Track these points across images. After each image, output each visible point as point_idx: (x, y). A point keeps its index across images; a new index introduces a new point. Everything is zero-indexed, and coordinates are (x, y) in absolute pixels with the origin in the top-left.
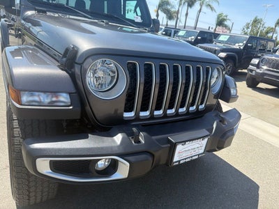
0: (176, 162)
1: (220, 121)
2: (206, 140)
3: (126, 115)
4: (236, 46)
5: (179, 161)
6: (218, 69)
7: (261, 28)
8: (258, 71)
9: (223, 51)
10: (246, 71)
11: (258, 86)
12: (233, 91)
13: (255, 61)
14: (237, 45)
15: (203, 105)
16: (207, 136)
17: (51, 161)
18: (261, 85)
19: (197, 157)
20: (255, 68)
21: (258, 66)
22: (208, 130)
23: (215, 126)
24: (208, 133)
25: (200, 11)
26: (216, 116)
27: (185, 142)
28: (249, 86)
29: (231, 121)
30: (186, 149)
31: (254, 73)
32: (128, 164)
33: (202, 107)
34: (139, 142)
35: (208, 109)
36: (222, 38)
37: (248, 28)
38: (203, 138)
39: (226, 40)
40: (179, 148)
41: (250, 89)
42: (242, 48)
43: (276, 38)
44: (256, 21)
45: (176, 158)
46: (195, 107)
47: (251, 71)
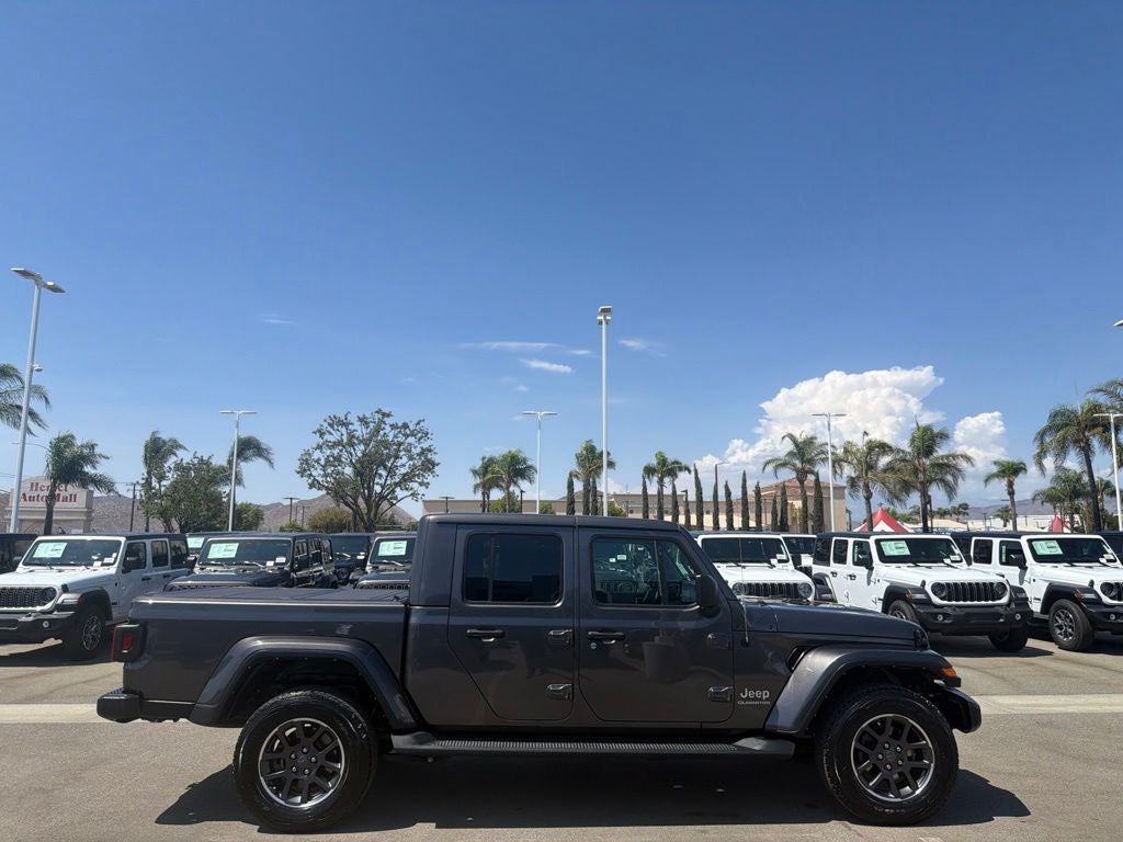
44: (157, 450)
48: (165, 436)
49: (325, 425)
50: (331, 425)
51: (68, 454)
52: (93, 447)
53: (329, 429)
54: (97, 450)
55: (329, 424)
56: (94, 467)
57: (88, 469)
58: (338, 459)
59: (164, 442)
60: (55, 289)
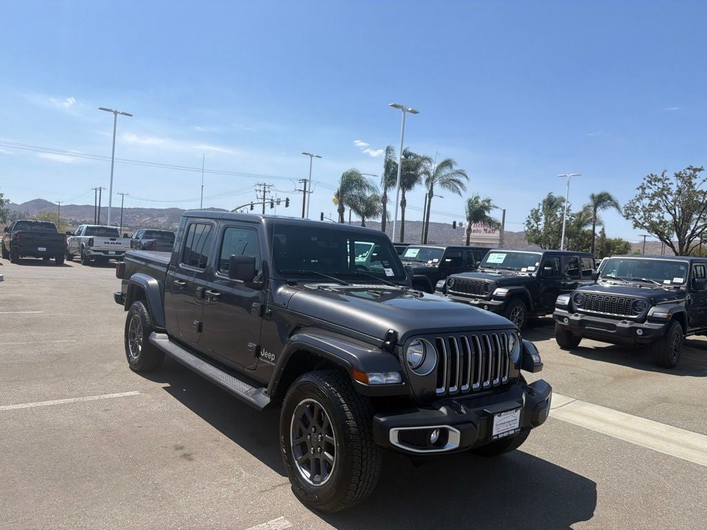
0: (495, 436)
1: (529, 393)
2: (519, 411)
3: (438, 391)
4: (524, 272)
5: (498, 435)
6: (513, 334)
7: (566, 218)
8: (573, 317)
9: (500, 284)
10: (551, 316)
11: (580, 345)
12: (535, 358)
13: (564, 299)
14: (524, 270)
15: (506, 377)
16: (518, 407)
17: (399, 430)
18: (585, 343)
19: (513, 432)
20: (565, 312)
21: (570, 308)
22: (519, 402)
23: (524, 398)
24: (520, 405)
25: (431, 194)
26: (523, 388)
27: (501, 412)
28: (563, 347)
29: (540, 392)
30: (503, 422)
31: (566, 322)
32: (458, 432)
33: (505, 379)
34: (462, 413)
35: (512, 382)
36: (494, 258)
37: (538, 219)
38: (516, 409)
39: (501, 261)
40: (496, 419)
41: (566, 353)
42: (534, 275)
43: (603, 232)
44: (551, 204)
45: (495, 432)
46: (498, 380)
47: (561, 318)
48: (556, 195)
49: (645, 182)
50: (650, 182)
51: (476, 206)
52: (489, 201)
53: (649, 185)
54: (492, 203)
55: (648, 181)
56: (489, 212)
57: (487, 214)
58: (657, 207)
59: (556, 199)
60: (414, 112)
